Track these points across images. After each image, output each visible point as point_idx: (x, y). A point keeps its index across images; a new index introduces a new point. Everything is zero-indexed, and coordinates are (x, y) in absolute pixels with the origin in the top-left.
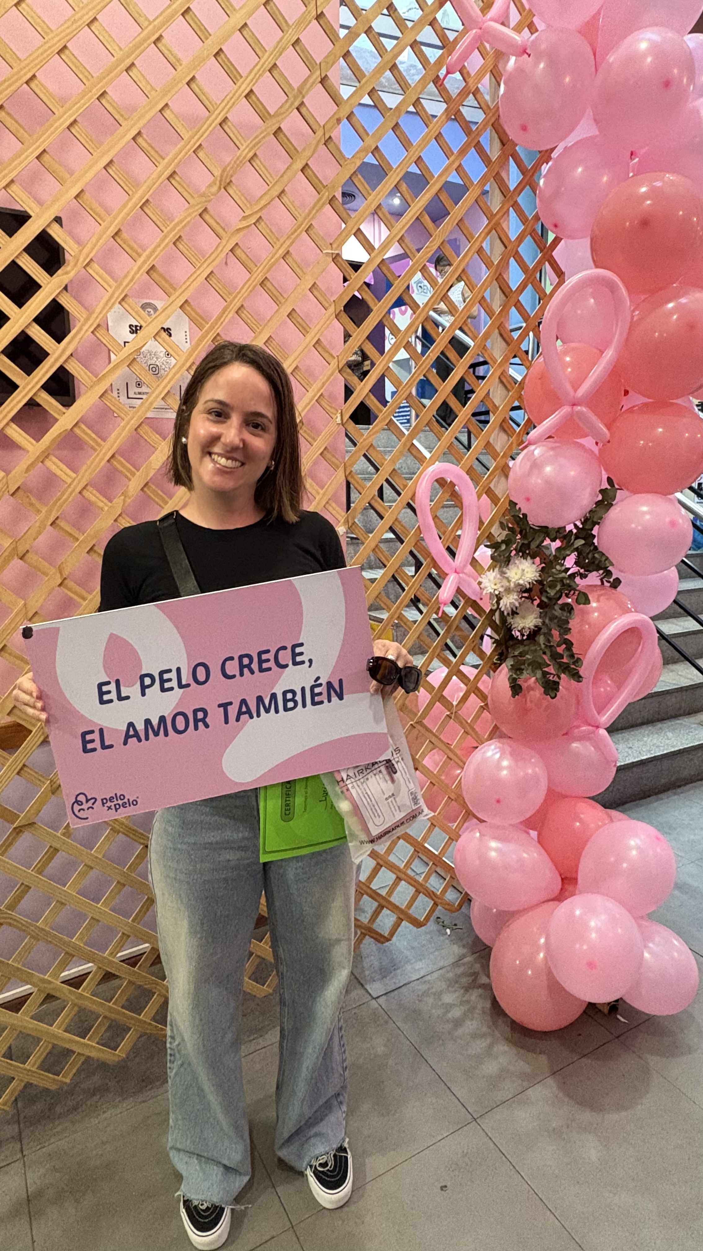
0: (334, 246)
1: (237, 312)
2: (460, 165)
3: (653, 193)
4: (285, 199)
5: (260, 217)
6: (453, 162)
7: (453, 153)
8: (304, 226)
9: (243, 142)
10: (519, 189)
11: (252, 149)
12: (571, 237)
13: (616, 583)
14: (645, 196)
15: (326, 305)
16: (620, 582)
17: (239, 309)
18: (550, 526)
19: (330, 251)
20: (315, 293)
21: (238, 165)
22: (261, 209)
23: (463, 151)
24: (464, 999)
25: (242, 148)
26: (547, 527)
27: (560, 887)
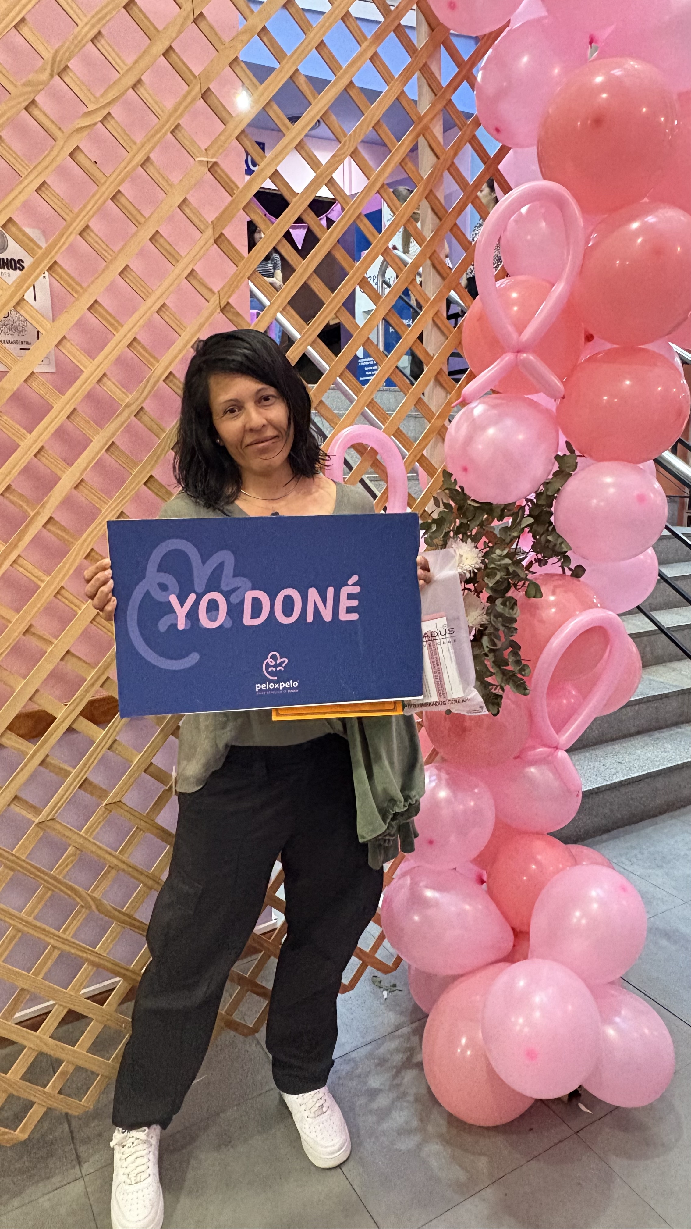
0: (210, 153)
1: (80, 234)
2: (376, 53)
3: (611, 85)
4: (142, 91)
5: (109, 114)
6: (365, 51)
7: (366, 39)
8: (170, 126)
9: (81, 16)
10: (454, 85)
11: (93, 26)
12: (518, 145)
13: (578, 572)
14: (602, 88)
15: (202, 227)
16: (584, 570)
17: (84, 230)
18: (494, 502)
19: (205, 159)
20: (187, 211)
21: (76, 46)
22: (109, 103)
23: (379, 37)
24: (394, 1083)
25: (81, 24)
26: (490, 504)
27: (511, 944)
